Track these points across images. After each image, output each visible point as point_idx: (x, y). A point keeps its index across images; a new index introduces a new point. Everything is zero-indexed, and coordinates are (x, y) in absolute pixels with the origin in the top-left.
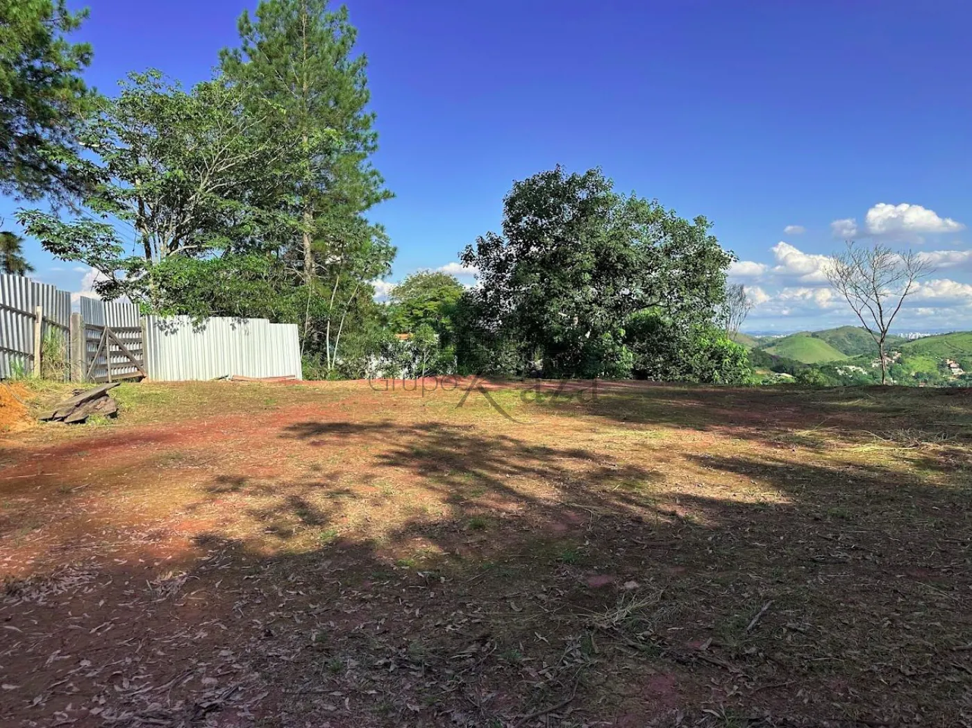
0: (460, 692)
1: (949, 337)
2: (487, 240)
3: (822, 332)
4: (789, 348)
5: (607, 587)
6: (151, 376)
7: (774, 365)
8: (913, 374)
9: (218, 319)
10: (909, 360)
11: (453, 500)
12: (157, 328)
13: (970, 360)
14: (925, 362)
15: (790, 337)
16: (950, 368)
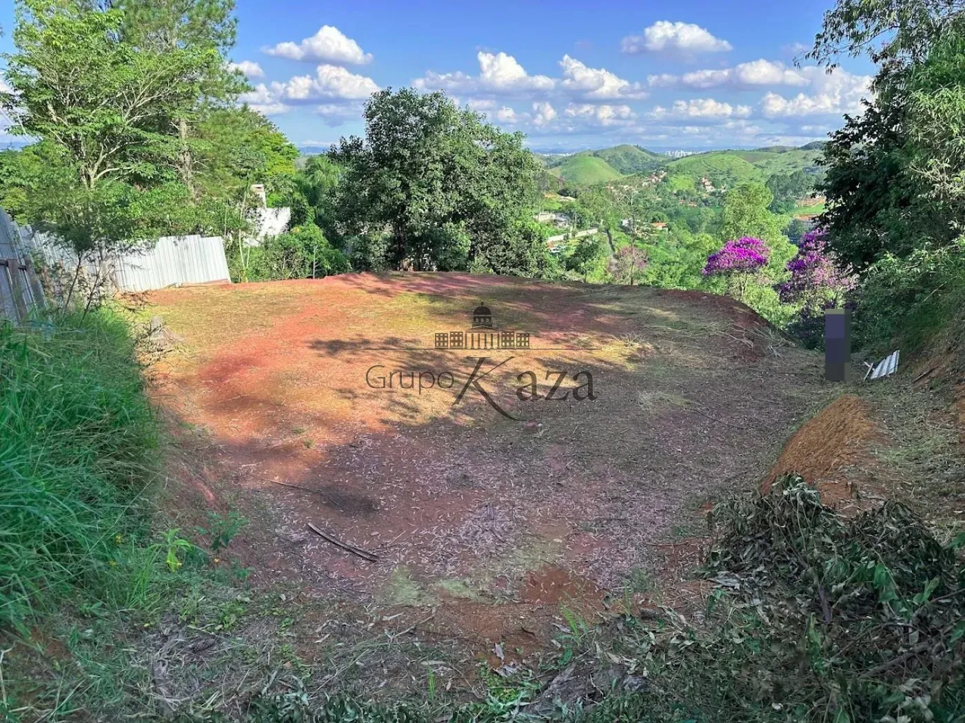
1: (707, 156)
2: (349, 142)
3: (603, 151)
4: (574, 167)
5: (534, 426)
7: (560, 188)
8: (675, 192)
9: (165, 238)
10: (672, 179)
13: (721, 178)
14: (686, 181)
15: (575, 155)
16: (704, 186)
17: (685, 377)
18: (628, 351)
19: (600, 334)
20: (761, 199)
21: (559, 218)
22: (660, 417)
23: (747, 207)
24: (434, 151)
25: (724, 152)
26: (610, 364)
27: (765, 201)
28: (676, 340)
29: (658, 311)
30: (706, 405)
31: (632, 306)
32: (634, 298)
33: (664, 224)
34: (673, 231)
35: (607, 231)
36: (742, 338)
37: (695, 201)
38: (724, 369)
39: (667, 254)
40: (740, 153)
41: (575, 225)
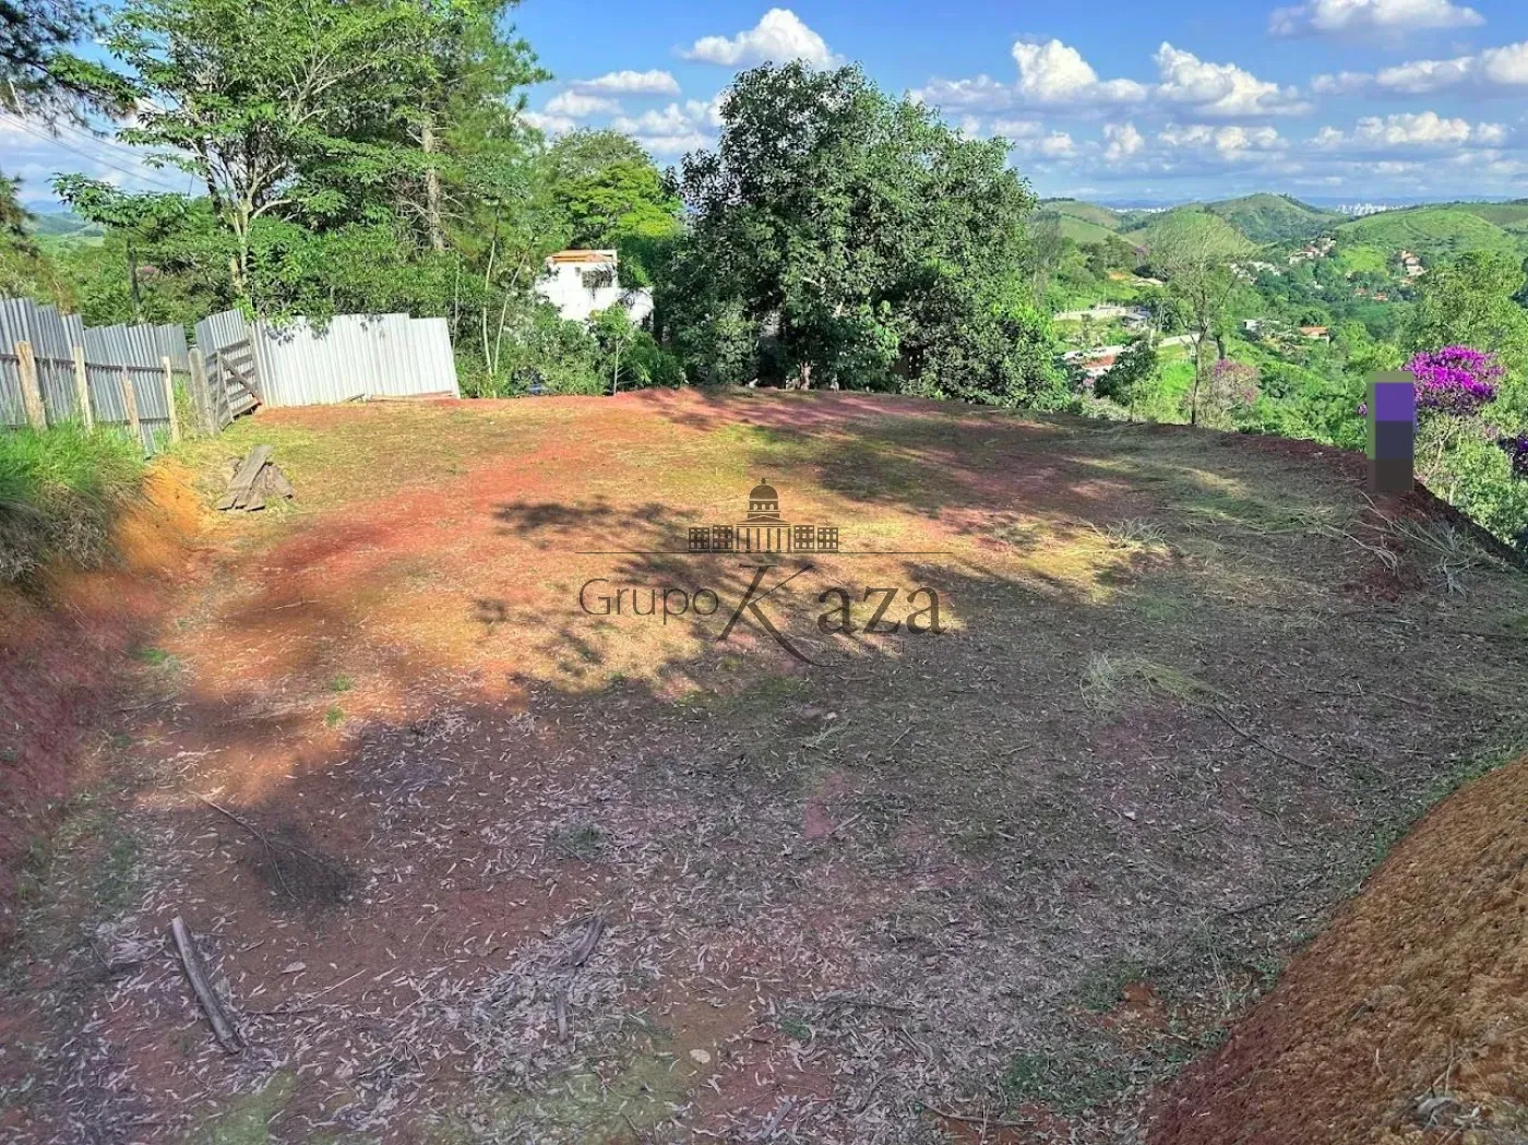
0: (732, 786)
1: (1414, 213)
2: (697, 162)
3: (1222, 203)
5: (817, 717)
6: (269, 402)
7: (1138, 264)
8: (1349, 275)
9: (344, 317)
10: (1345, 252)
11: (699, 632)
12: (267, 338)
13: (1438, 251)
14: (1370, 256)
15: (1171, 212)
16: (1405, 265)
17: (1218, 626)
18: (1111, 558)
19: (1066, 519)
20: (1499, 281)
21: (1131, 315)
22: (1121, 722)
23: (1470, 295)
24: (833, 173)
25: (1447, 207)
26: (1056, 583)
27: (1508, 284)
28: (1228, 539)
29: (1210, 478)
30: (1241, 698)
31: (1159, 465)
32: (1171, 449)
33: (1322, 330)
34: (1338, 342)
35: (1217, 337)
36: (1378, 544)
37: (1386, 291)
38: (1315, 613)
39: (1324, 382)
40: (1480, 207)
41: (1161, 326)
